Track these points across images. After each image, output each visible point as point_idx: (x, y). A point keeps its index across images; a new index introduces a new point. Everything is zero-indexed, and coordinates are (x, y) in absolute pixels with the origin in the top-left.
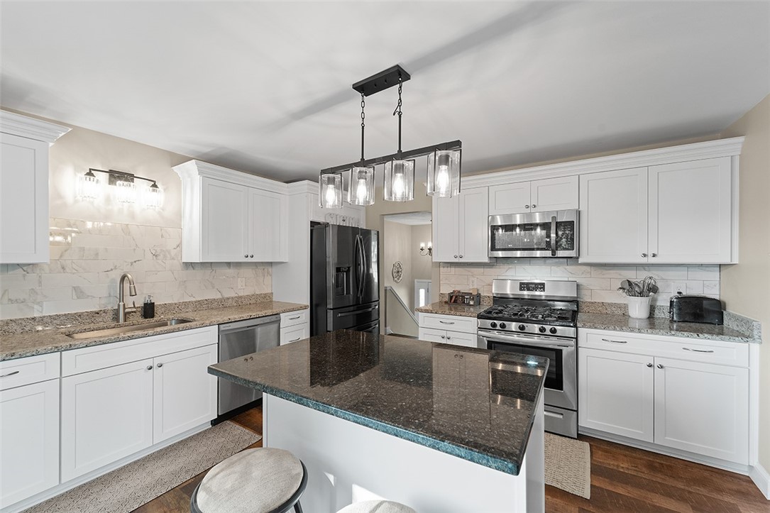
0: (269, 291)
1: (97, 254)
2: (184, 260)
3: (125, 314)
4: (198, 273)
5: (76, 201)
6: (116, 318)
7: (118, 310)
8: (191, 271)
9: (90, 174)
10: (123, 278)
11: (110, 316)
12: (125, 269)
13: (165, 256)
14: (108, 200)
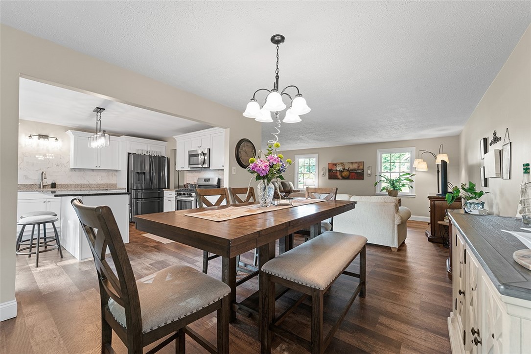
0: (115, 183)
1: (33, 164)
2: (70, 168)
3: (43, 186)
4: (77, 173)
5: (26, 146)
6: (40, 188)
7: (40, 185)
8: (74, 172)
9: (30, 136)
10: (43, 173)
11: (38, 186)
12: (44, 170)
13: (62, 166)
14: (38, 145)
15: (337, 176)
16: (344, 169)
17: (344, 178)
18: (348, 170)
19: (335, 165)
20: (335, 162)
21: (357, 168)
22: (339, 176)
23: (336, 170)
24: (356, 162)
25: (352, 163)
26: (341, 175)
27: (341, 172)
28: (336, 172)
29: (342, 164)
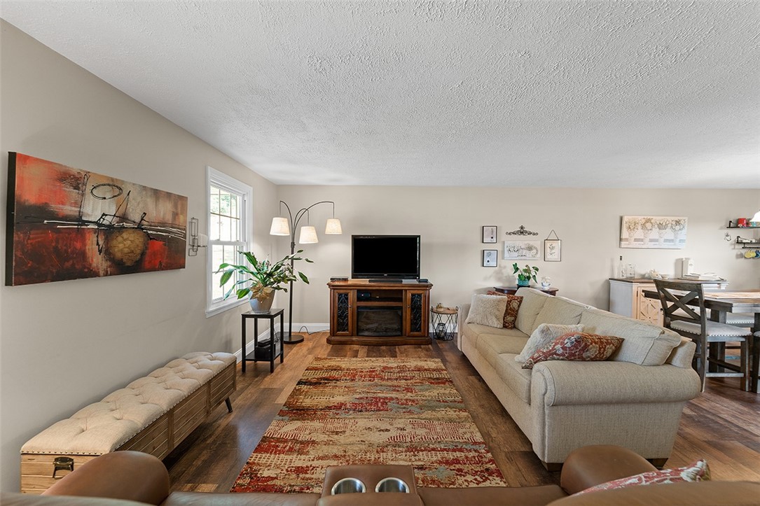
15: (83, 255)
16: (123, 218)
17: (122, 267)
18: (140, 227)
19: (76, 181)
20: (75, 165)
21: (169, 218)
22: (98, 261)
23: (79, 220)
24: (169, 195)
25: (156, 194)
26: (107, 252)
27: (109, 231)
28: (80, 234)
29: (115, 186)
